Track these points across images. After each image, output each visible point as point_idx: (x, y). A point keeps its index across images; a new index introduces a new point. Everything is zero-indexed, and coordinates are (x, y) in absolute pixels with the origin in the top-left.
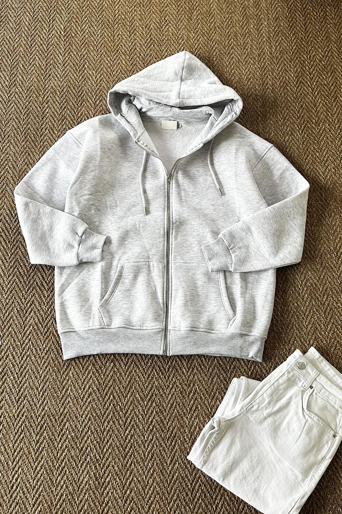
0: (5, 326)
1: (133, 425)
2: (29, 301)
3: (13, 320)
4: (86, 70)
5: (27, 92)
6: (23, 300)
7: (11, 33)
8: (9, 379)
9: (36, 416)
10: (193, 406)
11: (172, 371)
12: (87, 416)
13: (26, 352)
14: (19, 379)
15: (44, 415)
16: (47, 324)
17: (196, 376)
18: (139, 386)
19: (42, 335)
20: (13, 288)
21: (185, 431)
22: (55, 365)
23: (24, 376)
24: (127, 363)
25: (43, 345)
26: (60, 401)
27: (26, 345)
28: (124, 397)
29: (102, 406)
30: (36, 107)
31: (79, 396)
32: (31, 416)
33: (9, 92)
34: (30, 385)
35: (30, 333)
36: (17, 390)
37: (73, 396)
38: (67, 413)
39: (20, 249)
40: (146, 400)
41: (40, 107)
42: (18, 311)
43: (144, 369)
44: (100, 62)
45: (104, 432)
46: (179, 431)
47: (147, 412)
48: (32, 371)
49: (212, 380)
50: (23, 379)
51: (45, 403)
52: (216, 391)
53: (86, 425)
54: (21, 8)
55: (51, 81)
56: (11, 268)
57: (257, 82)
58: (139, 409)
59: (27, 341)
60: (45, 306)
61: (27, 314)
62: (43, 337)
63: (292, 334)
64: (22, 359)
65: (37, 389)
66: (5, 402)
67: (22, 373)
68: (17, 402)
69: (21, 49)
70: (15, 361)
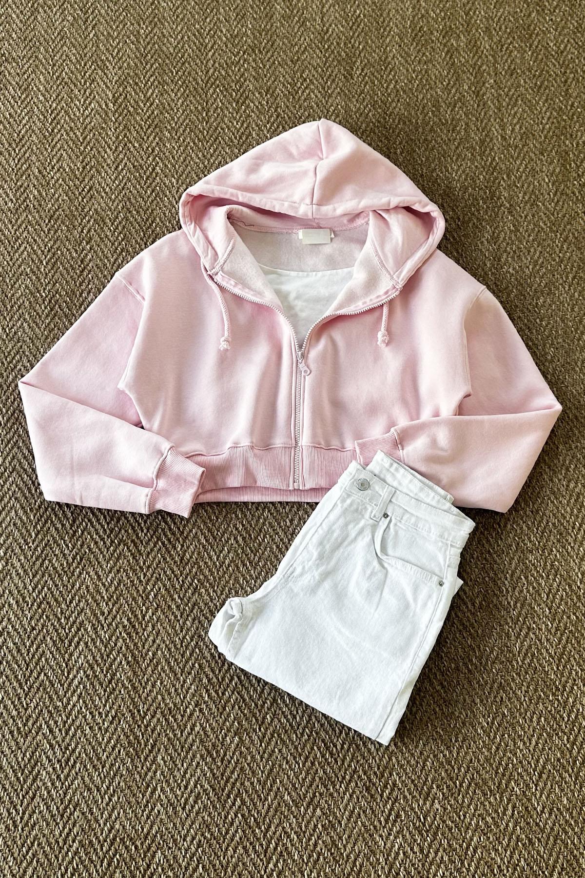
0: (31, 671)
1: (281, 852)
2: (74, 622)
3: (46, 660)
4: (158, 178)
5: (49, 221)
6: (62, 621)
7: (12, 107)
8: (44, 773)
9: (99, 841)
10: (390, 814)
11: (349, 749)
12: (193, 839)
13: (73, 720)
14: (62, 772)
15: (114, 839)
16: (111, 666)
17: (394, 758)
18: (288, 778)
19: (102, 687)
20: (44, 599)
21: (378, 860)
22: (128, 743)
23: (72, 766)
24: (264, 737)
25: (105, 706)
26: (143, 812)
27: (74, 706)
28: (261, 800)
29: (221, 818)
30: (68, 250)
31: (178, 800)
32: (91, 842)
33: (17, 221)
34: (84, 783)
35: (79, 683)
36: (61, 792)
37: (165, 801)
38: (157, 833)
39: (52, 522)
40: (303, 805)
41: (76, 251)
42: (54, 642)
43: (296, 748)
44: (184, 161)
45: (227, 867)
46: (367, 861)
47: (306, 826)
48: (86, 755)
49: (424, 763)
50: (70, 771)
51: (114, 817)
52: (432, 783)
53: (194, 855)
54: (29, 59)
55: (93, 200)
56: (37, 559)
57: (482, 193)
58: (291, 821)
59: (75, 699)
60: (105, 632)
61: (72, 648)
62: (105, 691)
63: (569, 673)
64: (67, 734)
65: (98, 790)
66: (40, 817)
67: (69, 759)
68: (62, 816)
69: (34, 138)
70: (55, 739)
